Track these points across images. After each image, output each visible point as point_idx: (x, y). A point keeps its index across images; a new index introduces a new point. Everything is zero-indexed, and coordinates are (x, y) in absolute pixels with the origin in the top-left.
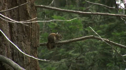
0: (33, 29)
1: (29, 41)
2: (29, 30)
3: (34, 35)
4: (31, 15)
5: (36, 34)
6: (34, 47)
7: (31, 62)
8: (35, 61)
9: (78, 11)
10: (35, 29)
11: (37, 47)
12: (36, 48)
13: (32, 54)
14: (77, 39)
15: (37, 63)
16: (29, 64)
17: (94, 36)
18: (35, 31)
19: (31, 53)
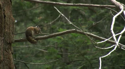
0: (7, 23)
1: (2, 37)
2: (2, 23)
3: (8, 29)
4: (4, 7)
5: (11, 28)
6: (7, 43)
7: (4, 60)
8: (8, 58)
9: (58, 3)
10: (9, 23)
11: (11, 42)
12: (10, 44)
13: (6, 51)
14: (57, 33)
15: (10, 60)
16: (2, 61)
17: (75, 30)
18: (9, 25)
19: (4, 49)
